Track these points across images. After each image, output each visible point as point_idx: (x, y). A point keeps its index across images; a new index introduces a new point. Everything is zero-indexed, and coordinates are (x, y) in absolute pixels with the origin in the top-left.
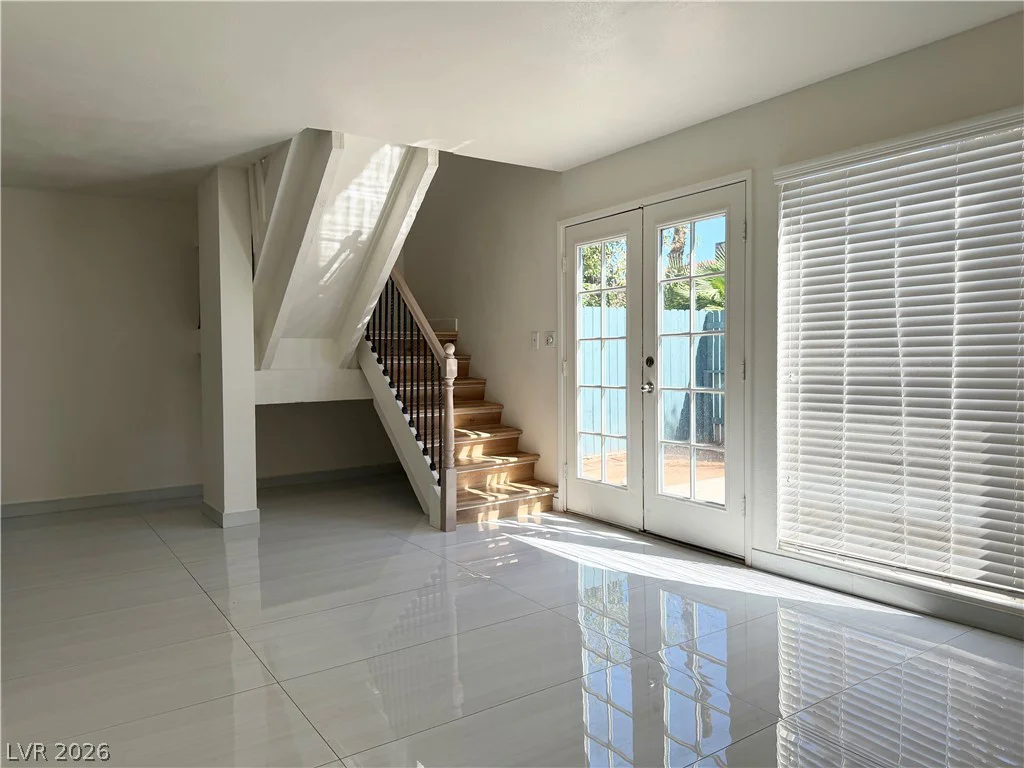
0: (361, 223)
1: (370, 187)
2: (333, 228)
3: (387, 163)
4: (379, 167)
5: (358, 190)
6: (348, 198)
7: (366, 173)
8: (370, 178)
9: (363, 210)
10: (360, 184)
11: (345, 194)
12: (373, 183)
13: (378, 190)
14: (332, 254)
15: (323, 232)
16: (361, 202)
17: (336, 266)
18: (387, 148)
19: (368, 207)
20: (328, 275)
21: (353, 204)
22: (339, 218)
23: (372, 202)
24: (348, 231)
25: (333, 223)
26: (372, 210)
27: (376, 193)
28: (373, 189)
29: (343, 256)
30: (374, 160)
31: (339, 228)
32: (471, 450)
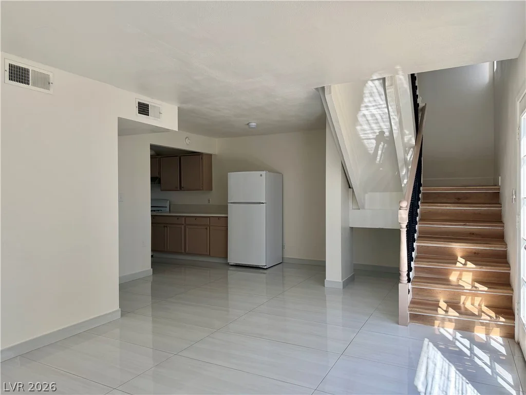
0: (380, 126)
1: (373, 106)
2: (366, 132)
3: (375, 90)
4: (371, 95)
5: (367, 110)
6: (364, 115)
7: (366, 100)
8: (370, 102)
9: (377, 119)
10: (366, 106)
11: (361, 114)
12: (374, 104)
13: (380, 106)
14: (374, 146)
15: (362, 136)
16: (373, 115)
17: (380, 152)
18: (370, 83)
19: (378, 117)
20: (378, 157)
21: (369, 118)
22: (366, 127)
23: (379, 114)
24: (375, 133)
25: (364, 130)
26: (382, 118)
27: (379, 108)
28: (376, 107)
29: (381, 146)
30: (366, 91)
31: (368, 132)
32: (461, 275)
